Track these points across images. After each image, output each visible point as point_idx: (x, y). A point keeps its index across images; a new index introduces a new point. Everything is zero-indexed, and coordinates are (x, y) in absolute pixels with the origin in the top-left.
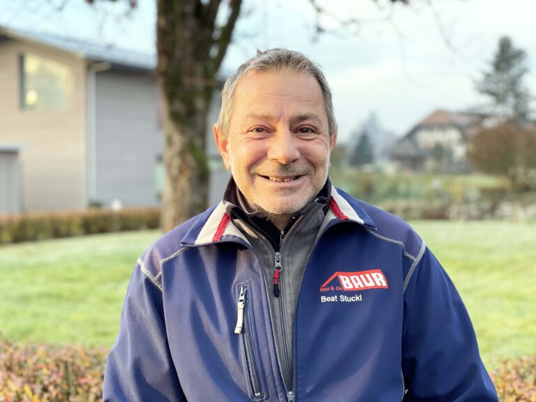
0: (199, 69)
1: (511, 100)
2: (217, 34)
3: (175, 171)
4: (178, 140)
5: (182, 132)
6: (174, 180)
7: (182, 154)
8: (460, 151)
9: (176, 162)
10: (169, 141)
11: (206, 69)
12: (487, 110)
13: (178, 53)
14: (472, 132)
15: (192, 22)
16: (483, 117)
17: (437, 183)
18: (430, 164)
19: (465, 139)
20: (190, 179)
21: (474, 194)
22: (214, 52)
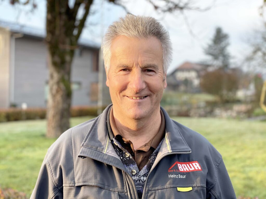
0: (68, 40)
1: (221, 58)
2: (77, 23)
3: (54, 91)
4: (56, 76)
5: (59, 72)
6: (54, 96)
7: (58, 83)
8: (196, 82)
9: (55, 87)
10: (52, 76)
11: (71, 41)
12: (210, 63)
13: (57, 32)
14: (203, 73)
15: (64, 17)
16: (208, 66)
17: (185, 98)
18: (182, 88)
19: (199, 76)
20: (62, 96)
21: (202, 104)
22: (75, 32)
